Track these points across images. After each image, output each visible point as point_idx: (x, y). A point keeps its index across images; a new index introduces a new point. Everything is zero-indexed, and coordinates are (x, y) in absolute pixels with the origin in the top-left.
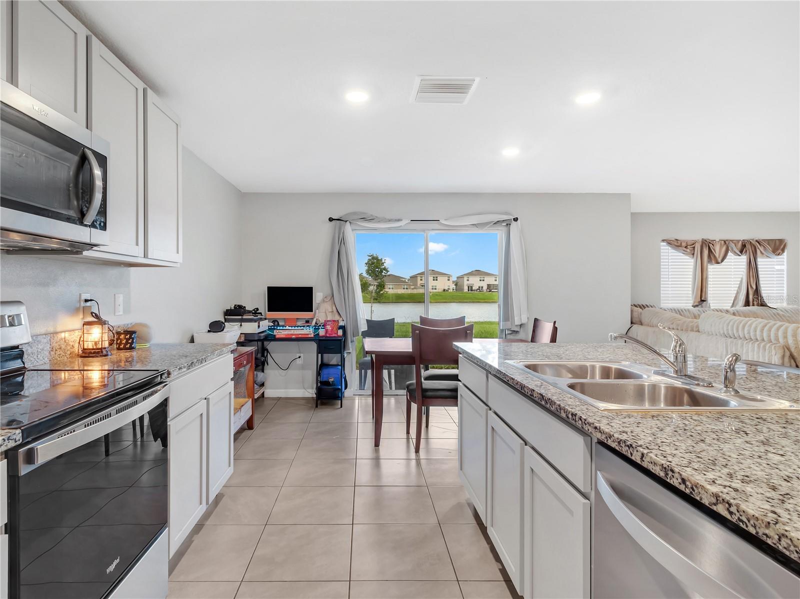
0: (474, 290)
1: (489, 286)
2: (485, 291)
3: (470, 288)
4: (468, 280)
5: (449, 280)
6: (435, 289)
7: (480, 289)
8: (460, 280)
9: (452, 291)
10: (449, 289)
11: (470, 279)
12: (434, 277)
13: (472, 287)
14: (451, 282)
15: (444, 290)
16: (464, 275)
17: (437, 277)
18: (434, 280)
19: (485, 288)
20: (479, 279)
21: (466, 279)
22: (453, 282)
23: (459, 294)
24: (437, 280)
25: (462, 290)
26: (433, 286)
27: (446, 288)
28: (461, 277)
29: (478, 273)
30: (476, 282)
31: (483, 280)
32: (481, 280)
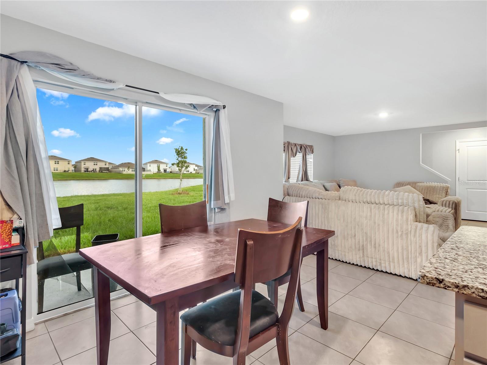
0: (90, 171)
1: (100, 168)
2: (98, 172)
3: (87, 170)
4: (85, 164)
5: (69, 164)
6: (57, 170)
7: (94, 171)
8: (78, 164)
9: (71, 171)
10: (69, 170)
11: (86, 163)
12: (56, 161)
13: (88, 169)
14: (71, 165)
15: (65, 171)
16: (82, 160)
17: (58, 162)
18: (56, 163)
19: (98, 170)
20: (93, 163)
21: (83, 163)
22: (73, 165)
23: (77, 173)
24: (58, 163)
25: (80, 171)
26: (54, 168)
27: (67, 170)
28: (80, 162)
29: (91, 159)
30: (91, 166)
31: (96, 165)
32: (94, 165)
